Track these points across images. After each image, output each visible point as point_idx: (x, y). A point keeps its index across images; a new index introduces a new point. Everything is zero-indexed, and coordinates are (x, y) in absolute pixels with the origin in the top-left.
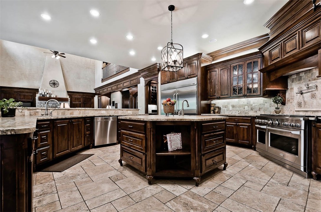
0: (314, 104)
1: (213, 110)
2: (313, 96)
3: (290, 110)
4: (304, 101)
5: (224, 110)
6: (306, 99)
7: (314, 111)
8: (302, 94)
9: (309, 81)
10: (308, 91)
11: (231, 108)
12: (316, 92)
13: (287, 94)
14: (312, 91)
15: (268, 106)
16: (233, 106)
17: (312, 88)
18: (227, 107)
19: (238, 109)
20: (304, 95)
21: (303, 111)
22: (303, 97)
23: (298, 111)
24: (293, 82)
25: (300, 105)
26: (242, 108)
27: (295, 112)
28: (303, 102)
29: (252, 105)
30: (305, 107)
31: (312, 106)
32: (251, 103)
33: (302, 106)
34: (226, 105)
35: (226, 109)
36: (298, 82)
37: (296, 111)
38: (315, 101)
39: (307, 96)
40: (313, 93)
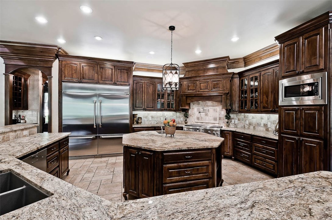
1: (136, 121)
2: (206, 115)
3: (191, 121)
5: (145, 120)
6: (202, 116)
7: (207, 123)
8: (200, 112)
9: (204, 106)
10: (203, 112)
11: (150, 119)
12: (208, 113)
13: (189, 111)
15: (175, 118)
16: (152, 117)
17: (206, 110)
18: (147, 117)
19: (156, 119)
20: (201, 113)
21: (200, 122)
22: (200, 114)
23: (197, 122)
24: (194, 104)
25: (198, 118)
26: (159, 119)
28: (200, 117)
29: (165, 117)
31: (205, 120)
32: (165, 115)
33: (200, 119)
34: (146, 115)
35: (146, 119)
36: (197, 105)
37: (196, 122)
38: (207, 118)
39: (203, 114)
40: (206, 113)
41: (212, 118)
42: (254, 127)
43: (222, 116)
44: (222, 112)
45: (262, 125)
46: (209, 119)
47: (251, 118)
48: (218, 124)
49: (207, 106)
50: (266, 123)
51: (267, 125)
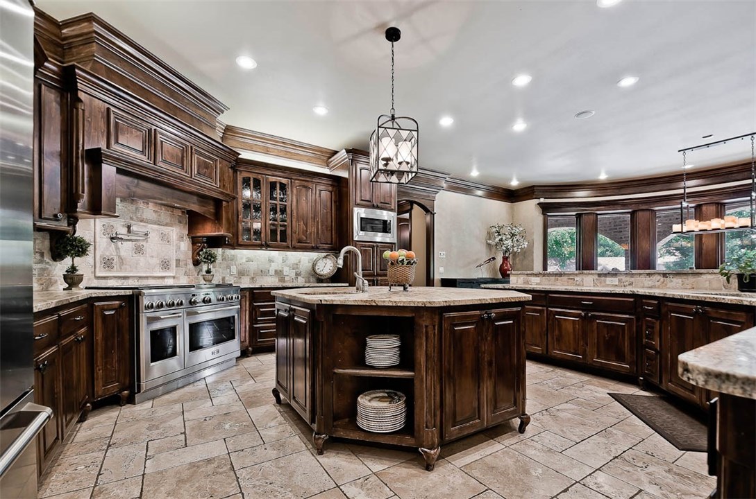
0: (141, 264)
2: (139, 250)
4: (120, 257)
6: (123, 254)
7: (140, 277)
8: (114, 240)
9: (132, 219)
10: (129, 238)
12: (144, 243)
14: (136, 240)
17: (137, 234)
21: (115, 277)
22: (117, 248)
23: (104, 278)
25: (108, 263)
27: (95, 281)
28: (116, 259)
30: (121, 268)
31: (136, 268)
33: (115, 267)
37: (98, 277)
38: (142, 260)
39: (126, 248)
40: (138, 243)
41: (155, 261)
42: (253, 278)
43: (182, 257)
44: (182, 243)
45: (272, 272)
46: (149, 264)
47: (244, 260)
48: (174, 277)
49: (141, 221)
50: (280, 269)
51: (281, 271)
